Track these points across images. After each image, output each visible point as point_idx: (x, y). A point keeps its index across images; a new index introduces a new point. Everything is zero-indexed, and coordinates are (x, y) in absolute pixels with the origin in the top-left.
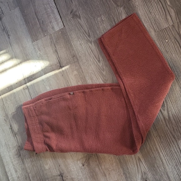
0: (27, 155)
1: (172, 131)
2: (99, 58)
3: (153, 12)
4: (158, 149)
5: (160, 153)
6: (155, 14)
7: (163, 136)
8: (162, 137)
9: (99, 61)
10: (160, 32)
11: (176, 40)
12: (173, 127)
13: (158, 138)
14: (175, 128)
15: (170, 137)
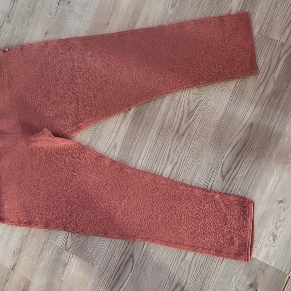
0: (8, 34)
1: (172, 150)
2: (176, 3)
3: (278, 8)
4: (143, 154)
5: (140, 160)
6: (278, 13)
7: (160, 146)
8: (158, 146)
9: (173, 6)
10: (264, 38)
11: (269, 63)
12: (177, 147)
13: (153, 143)
14: (178, 150)
15: (165, 153)
